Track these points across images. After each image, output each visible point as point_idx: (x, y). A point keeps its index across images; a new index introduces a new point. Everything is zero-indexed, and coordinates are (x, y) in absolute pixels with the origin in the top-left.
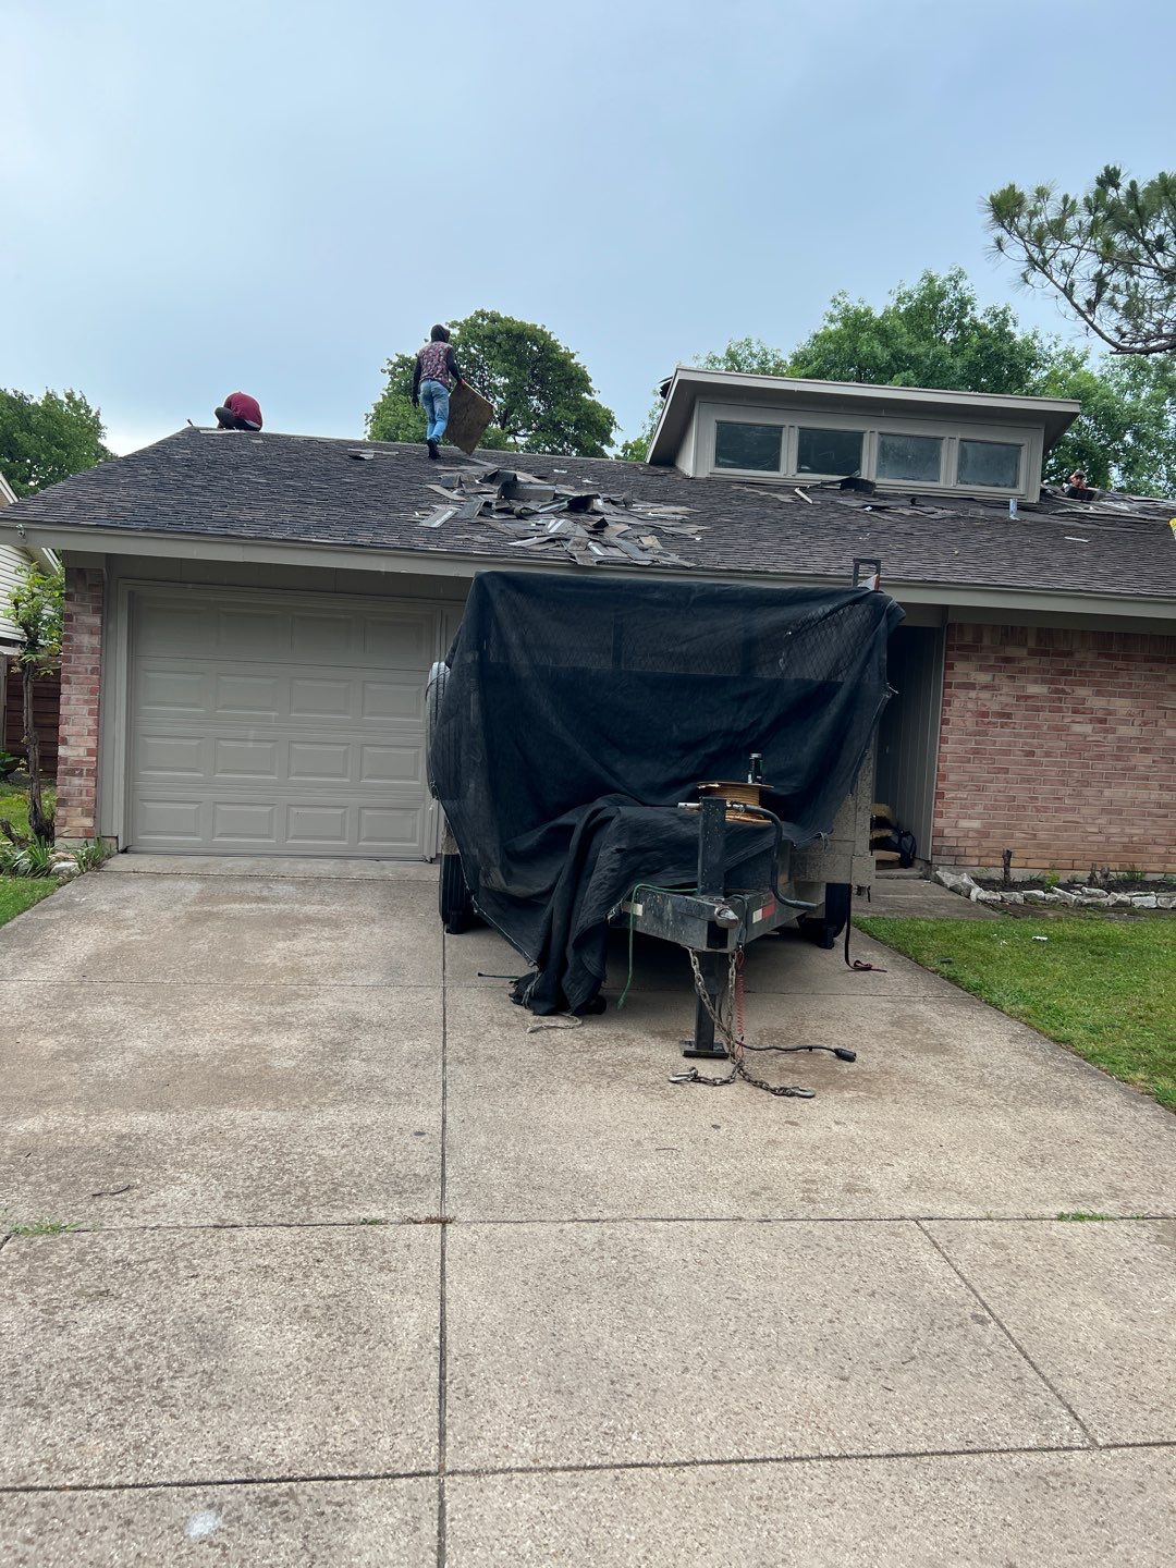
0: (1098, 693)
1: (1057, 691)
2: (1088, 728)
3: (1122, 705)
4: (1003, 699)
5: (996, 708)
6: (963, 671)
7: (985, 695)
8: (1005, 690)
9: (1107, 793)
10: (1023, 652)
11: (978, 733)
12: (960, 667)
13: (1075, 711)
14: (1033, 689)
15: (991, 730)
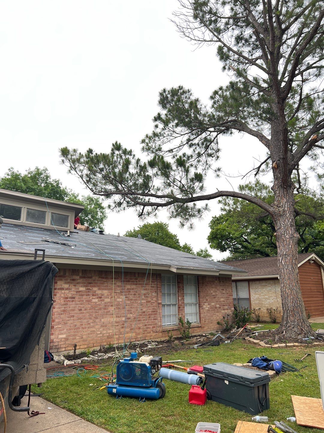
0: (99, 289)
1: (88, 289)
2: (96, 300)
3: (106, 292)
4: (72, 292)
5: (70, 296)
6: (60, 284)
7: (67, 291)
8: (73, 289)
9: (102, 320)
10: (78, 277)
11: (65, 304)
12: (59, 283)
13: (93, 295)
14: (81, 289)
15: (69, 303)
